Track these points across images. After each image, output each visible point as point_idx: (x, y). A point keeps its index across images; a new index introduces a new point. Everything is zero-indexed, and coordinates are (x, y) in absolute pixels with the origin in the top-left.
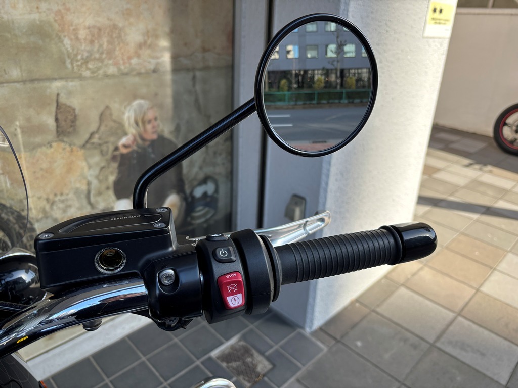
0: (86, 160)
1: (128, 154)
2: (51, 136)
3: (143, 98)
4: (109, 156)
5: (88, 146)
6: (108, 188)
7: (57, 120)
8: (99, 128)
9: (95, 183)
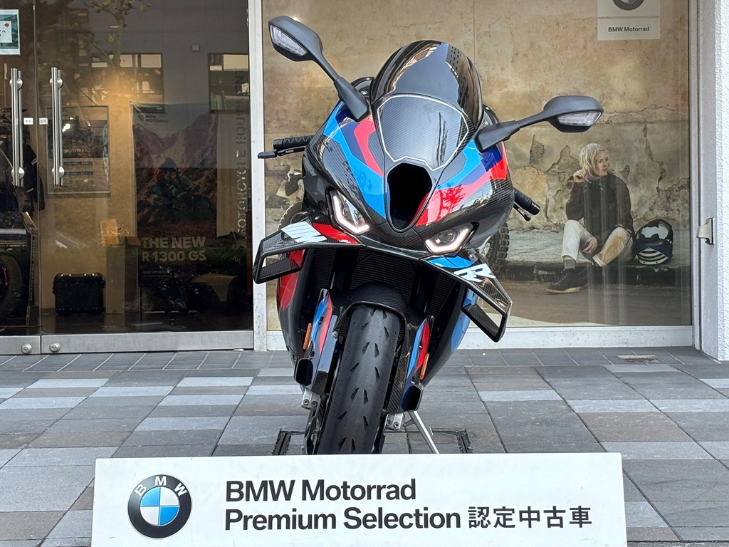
0: (547, 182)
1: (580, 183)
2: (526, 163)
3: (596, 142)
4: (565, 183)
5: (550, 172)
6: (561, 208)
7: (531, 151)
8: (559, 161)
9: (552, 201)
